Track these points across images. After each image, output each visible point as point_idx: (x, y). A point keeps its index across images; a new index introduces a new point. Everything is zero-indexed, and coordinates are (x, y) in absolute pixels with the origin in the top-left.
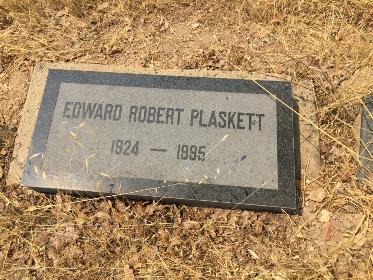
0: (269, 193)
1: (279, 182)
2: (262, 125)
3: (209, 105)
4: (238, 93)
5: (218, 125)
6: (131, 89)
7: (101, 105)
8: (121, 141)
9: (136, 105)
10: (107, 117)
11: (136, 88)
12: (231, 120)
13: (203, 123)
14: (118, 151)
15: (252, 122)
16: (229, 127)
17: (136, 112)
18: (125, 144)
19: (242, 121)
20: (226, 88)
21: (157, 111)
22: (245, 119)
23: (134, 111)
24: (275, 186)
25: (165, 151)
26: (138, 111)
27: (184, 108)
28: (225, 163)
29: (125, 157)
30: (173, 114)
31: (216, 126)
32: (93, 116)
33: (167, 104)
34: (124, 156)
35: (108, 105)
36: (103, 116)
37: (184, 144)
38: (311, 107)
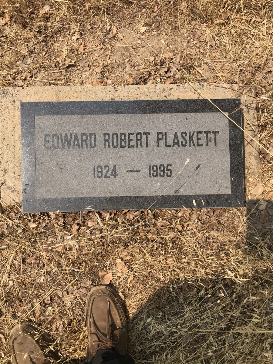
0: (224, 197)
1: (231, 188)
2: (217, 141)
3: (171, 126)
4: (196, 113)
5: (180, 144)
6: (100, 117)
7: (76, 135)
8: (101, 167)
9: (108, 132)
10: (85, 146)
11: (105, 116)
12: (191, 138)
13: (168, 144)
14: (100, 175)
15: (209, 139)
16: (190, 146)
17: (109, 138)
18: (105, 168)
19: (200, 139)
20: (185, 109)
21: (127, 136)
22: (203, 136)
23: (107, 137)
24: (229, 192)
25: (139, 171)
26: (111, 137)
27: (150, 132)
28: (188, 177)
29: (107, 180)
30: (141, 137)
31: (179, 146)
32: (72, 146)
33: (135, 129)
34: (105, 179)
35: (83, 135)
36: (80, 144)
37: (154, 164)
38: (253, 114)
